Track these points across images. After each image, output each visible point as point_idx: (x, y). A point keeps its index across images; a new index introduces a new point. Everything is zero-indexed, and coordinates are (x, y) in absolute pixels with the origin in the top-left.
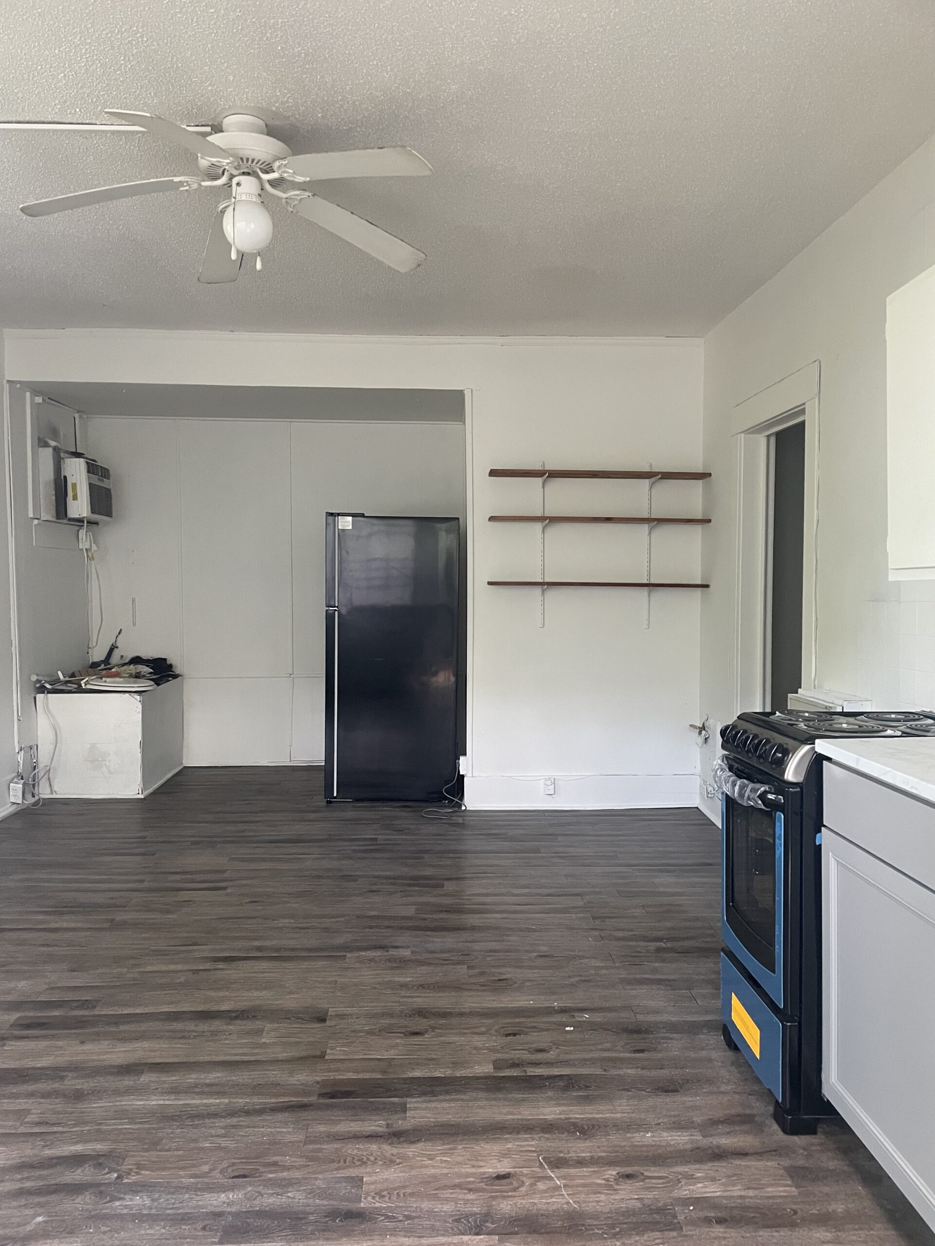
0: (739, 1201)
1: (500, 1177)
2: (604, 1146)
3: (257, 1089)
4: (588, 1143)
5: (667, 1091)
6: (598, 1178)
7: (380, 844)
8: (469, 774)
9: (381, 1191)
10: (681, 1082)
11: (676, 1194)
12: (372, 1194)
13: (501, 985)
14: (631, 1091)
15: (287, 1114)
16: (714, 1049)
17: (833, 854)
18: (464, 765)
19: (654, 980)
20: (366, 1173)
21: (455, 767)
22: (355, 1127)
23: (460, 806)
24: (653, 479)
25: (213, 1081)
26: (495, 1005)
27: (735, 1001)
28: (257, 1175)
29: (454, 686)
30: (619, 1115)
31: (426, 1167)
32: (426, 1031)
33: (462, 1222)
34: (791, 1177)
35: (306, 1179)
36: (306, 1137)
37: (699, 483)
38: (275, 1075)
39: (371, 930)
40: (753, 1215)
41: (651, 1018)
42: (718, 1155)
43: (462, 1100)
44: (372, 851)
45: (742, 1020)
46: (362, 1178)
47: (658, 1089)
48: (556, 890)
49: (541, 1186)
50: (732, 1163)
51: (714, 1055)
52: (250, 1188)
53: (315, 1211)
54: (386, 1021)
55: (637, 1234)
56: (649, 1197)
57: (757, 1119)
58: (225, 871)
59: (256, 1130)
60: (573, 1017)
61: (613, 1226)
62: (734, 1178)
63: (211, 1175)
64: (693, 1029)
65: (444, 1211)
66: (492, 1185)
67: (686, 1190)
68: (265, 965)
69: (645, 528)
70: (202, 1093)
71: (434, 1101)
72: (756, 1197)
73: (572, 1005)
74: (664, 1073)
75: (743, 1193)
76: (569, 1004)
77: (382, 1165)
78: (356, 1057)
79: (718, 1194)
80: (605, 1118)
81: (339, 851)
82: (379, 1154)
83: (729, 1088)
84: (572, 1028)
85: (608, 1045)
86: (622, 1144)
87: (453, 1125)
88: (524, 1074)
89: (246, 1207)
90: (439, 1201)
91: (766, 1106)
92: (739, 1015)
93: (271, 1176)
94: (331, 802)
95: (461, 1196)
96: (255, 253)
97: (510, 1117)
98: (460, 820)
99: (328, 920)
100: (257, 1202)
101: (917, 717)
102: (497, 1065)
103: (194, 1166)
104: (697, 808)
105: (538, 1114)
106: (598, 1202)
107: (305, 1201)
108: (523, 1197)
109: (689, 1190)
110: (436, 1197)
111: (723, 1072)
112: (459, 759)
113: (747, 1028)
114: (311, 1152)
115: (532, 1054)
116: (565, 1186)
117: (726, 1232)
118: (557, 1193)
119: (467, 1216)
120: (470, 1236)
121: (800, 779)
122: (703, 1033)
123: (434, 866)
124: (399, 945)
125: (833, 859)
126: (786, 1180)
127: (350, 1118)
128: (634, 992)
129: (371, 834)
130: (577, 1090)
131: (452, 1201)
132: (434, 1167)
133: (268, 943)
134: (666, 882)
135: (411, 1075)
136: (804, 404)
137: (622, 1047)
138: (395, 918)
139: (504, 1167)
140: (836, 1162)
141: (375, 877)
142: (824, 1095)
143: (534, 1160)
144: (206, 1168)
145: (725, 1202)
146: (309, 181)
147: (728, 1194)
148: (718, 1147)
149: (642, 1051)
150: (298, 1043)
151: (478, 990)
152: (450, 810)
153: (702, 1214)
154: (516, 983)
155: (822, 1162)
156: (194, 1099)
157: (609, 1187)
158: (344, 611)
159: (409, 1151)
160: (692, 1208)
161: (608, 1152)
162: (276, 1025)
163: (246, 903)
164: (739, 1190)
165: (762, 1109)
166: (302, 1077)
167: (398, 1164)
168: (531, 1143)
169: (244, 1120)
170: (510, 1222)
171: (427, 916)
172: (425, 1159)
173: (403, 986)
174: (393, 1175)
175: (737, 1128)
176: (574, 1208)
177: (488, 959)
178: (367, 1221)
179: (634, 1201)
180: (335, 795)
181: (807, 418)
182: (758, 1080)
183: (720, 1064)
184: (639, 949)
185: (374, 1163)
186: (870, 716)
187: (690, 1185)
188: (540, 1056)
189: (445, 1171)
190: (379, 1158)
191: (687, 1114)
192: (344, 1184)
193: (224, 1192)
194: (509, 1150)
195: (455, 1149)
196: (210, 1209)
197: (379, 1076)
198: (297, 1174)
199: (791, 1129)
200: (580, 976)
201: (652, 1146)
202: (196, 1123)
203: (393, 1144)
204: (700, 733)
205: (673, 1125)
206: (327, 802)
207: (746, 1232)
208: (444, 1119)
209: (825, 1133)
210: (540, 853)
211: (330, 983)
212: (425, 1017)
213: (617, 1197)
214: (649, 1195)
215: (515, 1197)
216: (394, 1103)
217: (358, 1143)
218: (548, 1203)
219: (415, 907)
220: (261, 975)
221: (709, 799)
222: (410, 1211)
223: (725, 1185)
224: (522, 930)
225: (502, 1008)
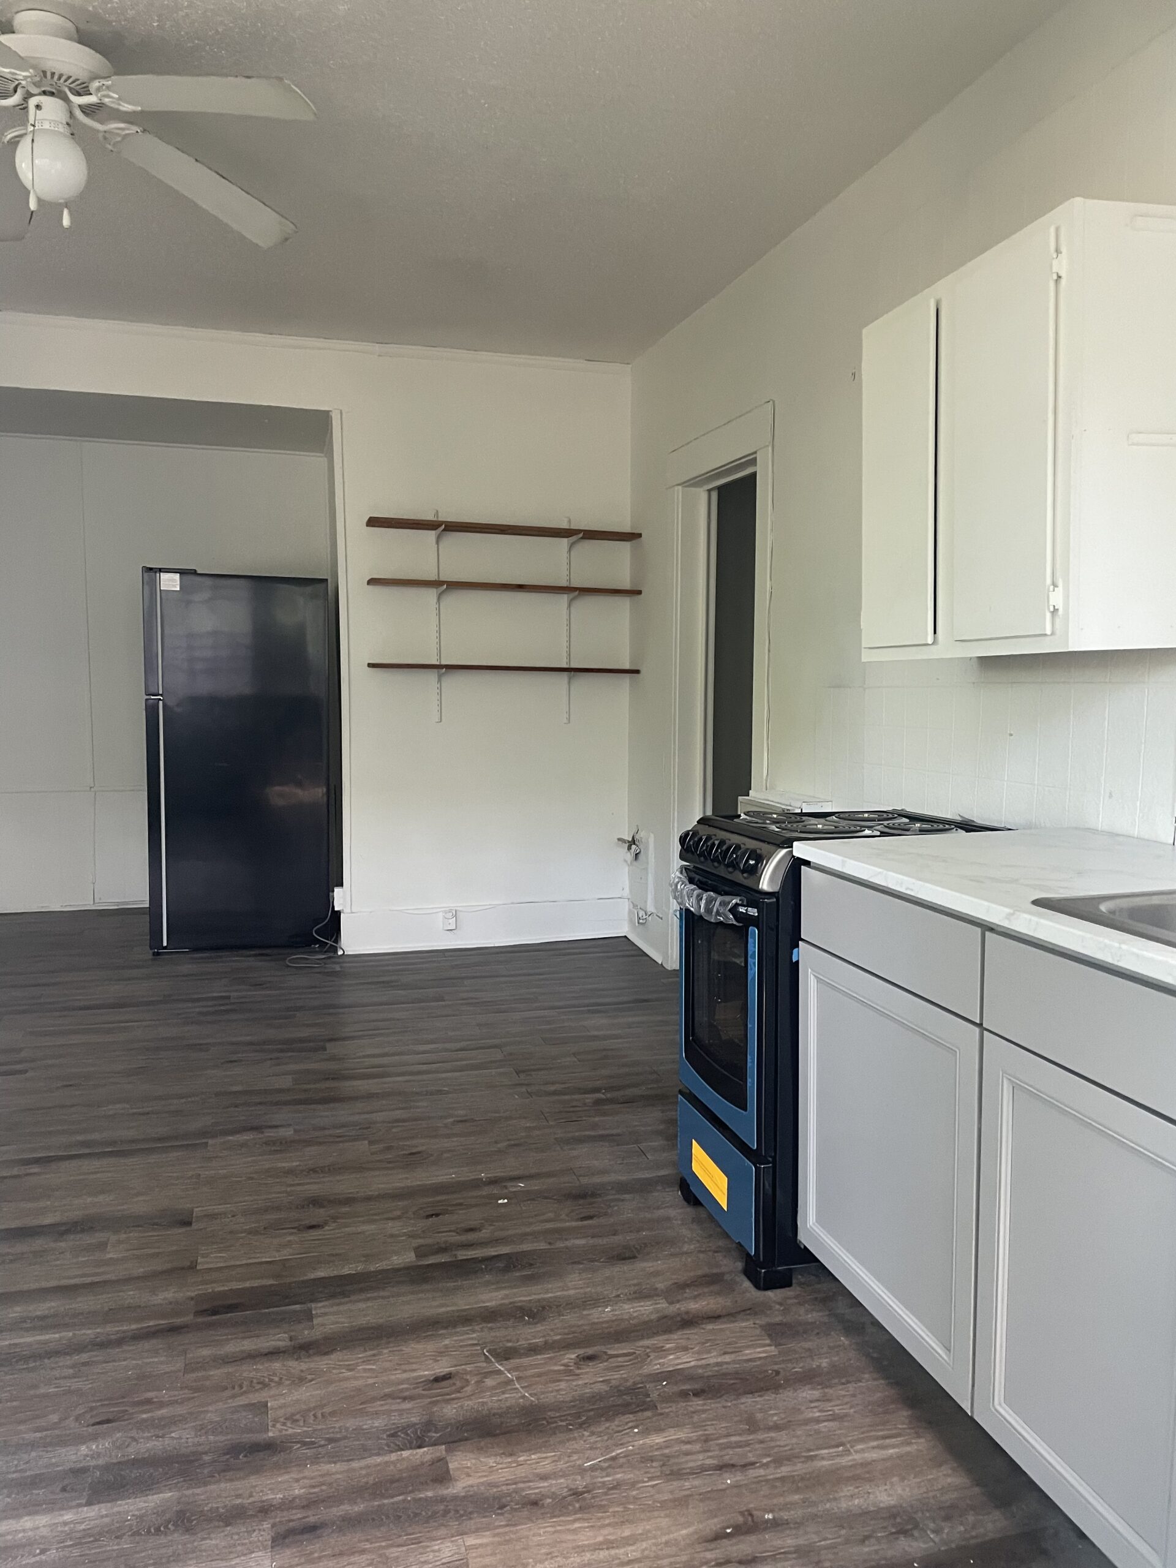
0: (716, 1368)
1: (437, 1379)
2: (557, 1328)
3: (109, 1316)
4: (539, 1327)
5: (624, 1259)
6: (556, 1364)
7: (234, 1003)
8: (347, 910)
9: (293, 1415)
10: (638, 1247)
11: (646, 1370)
12: (282, 1420)
13: (413, 1160)
14: (582, 1264)
15: (154, 1341)
16: (671, 1206)
17: (812, 970)
18: (340, 898)
19: (595, 1137)
20: (270, 1397)
21: (329, 901)
22: (248, 1345)
23: (336, 951)
24: (574, 538)
25: (47, 1312)
26: (409, 1183)
27: (696, 1148)
28: (126, 1417)
29: (325, 799)
30: (572, 1292)
31: (347, 1379)
32: (326, 1223)
33: (400, 1436)
34: (770, 1336)
35: (191, 1414)
36: (186, 1365)
37: (626, 546)
38: (131, 1295)
39: (237, 1109)
40: (732, 1382)
41: (597, 1180)
42: (688, 1322)
43: (383, 1298)
44: (227, 1011)
45: (705, 1170)
46: (267, 1402)
47: (613, 1257)
48: (468, 1043)
49: (489, 1382)
50: (704, 1329)
51: (672, 1212)
52: (119, 1435)
53: (210, 1449)
54: (272, 1216)
55: (607, 1420)
56: (615, 1377)
57: (727, 1277)
58: (21, 1050)
59: (117, 1364)
60: (506, 1187)
61: (578, 1415)
62: (708, 1344)
63: (62, 1425)
64: (644, 1187)
65: (376, 1427)
66: (430, 1389)
67: (656, 1365)
68: (96, 1163)
69: (564, 598)
70: (34, 1328)
71: (347, 1303)
72: (734, 1362)
73: (503, 1174)
74: (618, 1239)
75: (719, 1360)
76: (499, 1173)
77: (289, 1385)
78: (238, 1263)
79: (693, 1364)
80: (556, 1297)
81: (179, 1014)
82: (284, 1372)
83: (692, 1247)
84: (506, 1201)
85: (551, 1215)
86: (580, 1323)
87: (372, 1328)
88: (454, 1259)
89: (118, 1456)
90: (367, 1416)
91: (734, 1263)
92: (700, 1163)
93: (144, 1416)
94: (158, 954)
95: (394, 1407)
96: (60, 204)
97: (443, 1310)
98: (338, 968)
99: (175, 1101)
100: (130, 1450)
101: (890, 816)
102: (420, 1252)
103: (38, 1417)
104: (625, 937)
105: (476, 1303)
106: (558, 1391)
107: (196, 1440)
108: (469, 1397)
109: (659, 1364)
110: (362, 1413)
111: (685, 1231)
112: (333, 891)
113: (711, 1177)
114: (195, 1381)
115: (460, 1235)
116: (519, 1378)
117: (705, 1404)
118: (509, 1387)
119: (404, 1429)
120: (411, 1451)
121: (776, 888)
122: (658, 1191)
123: (308, 1026)
124: (278, 1123)
125: (812, 977)
126: (764, 1340)
127: (241, 1335)
128: (575, 1153)
129: (221, 992)
130: (519, 1270)
131: (384, 1414)
132: (356, 1378)
133: (96, 1136)
134: (597, 1024)
135: (312, 1276)
136: (755, 453)
137: (567, 1215)
138: (266, 1092)
139: (442, 1367)
140: (815, 1314)
141: (233, 1044)
142: (800, 1242)
143: (477, 1355)
144: (54, 1418)
145: (700, 1371)
146: (142, 112)
147: (703, 1362)
148: (687, 1313)
149: (591, 1217)
150: (157, 1255)
151: (387, 1169)
152: (323, 957)
153: (676, 1389)
154: (432, 1155)
155: (800, 1316)
156: (22, 1337)
157: (568, 1372)
158: (171, 703)
159: (322, 1365)
160: (664, 1383)
161: (565, 1334)
162: (125, 1236)
163: (58, 1088)
164: (715, 1356)
165: (732, 1266)
166: (167, 1295)
167: (311, 1381)
168: (471, 1336)
169: (98, 1355)
170: (457, 1428)
171: (308, 1086)
172: (344, 1371)
173: (290, 1172)
174: (305, 1394)
175: (706, 1290)
176: (532, 1401)
177: (394, 1130)
178: (279, 1453)
179: (599, 1384)
180: (165, 944)
181: (759, 469)
182: (726, 1236)
183: (679, 1222)
184: (574, 1104)
185: (280, 1383)
186: (841, 816)
187: (661, 1358)
188: (471, 1237)
189: (371, 1381)
190: (285, 1377)
191: (648, 1281)
192: (244, 1414)
193: (84, 1443)
194: (446, 1346)
195: (380, 1354)
196: (67, 1466)
197: (271, 1282)
198: (180, 1410)
199: (765, 1284)
200: (508, 1140)
201: (613, 1321)
202: (31, 1365)
203: (301, 1358)
204: (629, 848)
205: (634, 1296)
206: (154, 954)
207: (726, 1401)
208: (362, 1321)
209: (800, 1284)
210: (444, 1001)
211: (191, 1177)
212: (322, 1206)
213: (580, 1382)
214: (616, 1376)
215: (459, 1398)
216: (295, 1311)
217: (256, 1364)
218: (500, 1400)
219: (290, 1077)
220: (92, 1177)
221: (641, 926)
222: (333, 1433)
223: (698, 1353)
224: (432, 1094)
225: (419, 1186)
